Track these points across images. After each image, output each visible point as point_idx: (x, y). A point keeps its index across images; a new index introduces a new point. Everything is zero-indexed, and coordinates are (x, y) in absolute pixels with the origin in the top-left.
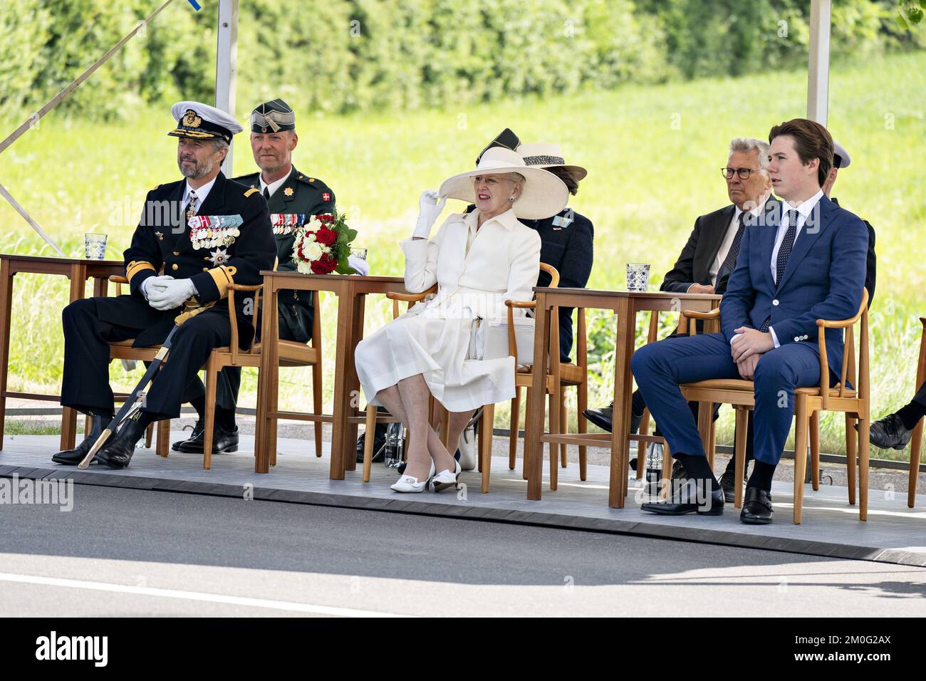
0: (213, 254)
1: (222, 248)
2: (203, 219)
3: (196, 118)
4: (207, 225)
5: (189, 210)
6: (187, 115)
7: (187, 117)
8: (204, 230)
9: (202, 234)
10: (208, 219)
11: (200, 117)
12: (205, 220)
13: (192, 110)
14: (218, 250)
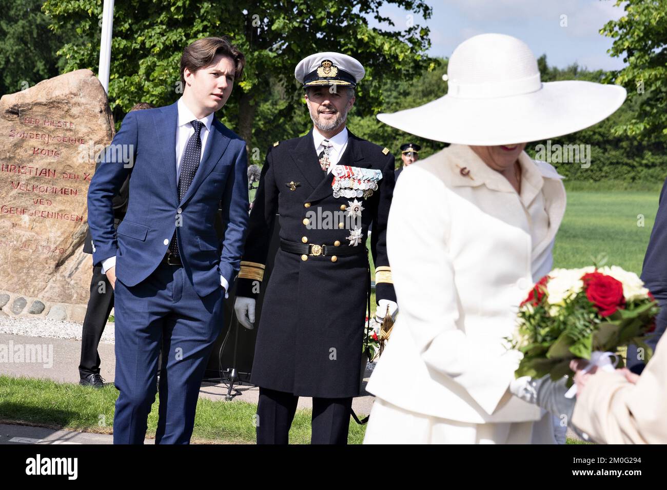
0: (350, 203)
1: (359, 199)
2: (347, 169)
3: (332, 68)
4: (351, 175)
5: (322, 157)
6: (322, 66)
7: (322, 68)
8: (347, 179)
9: (346, 183)
10: (351, 169)
11: (336, 67)
12: (349, 170)
13: (328, 61)
14: (356, 201)
